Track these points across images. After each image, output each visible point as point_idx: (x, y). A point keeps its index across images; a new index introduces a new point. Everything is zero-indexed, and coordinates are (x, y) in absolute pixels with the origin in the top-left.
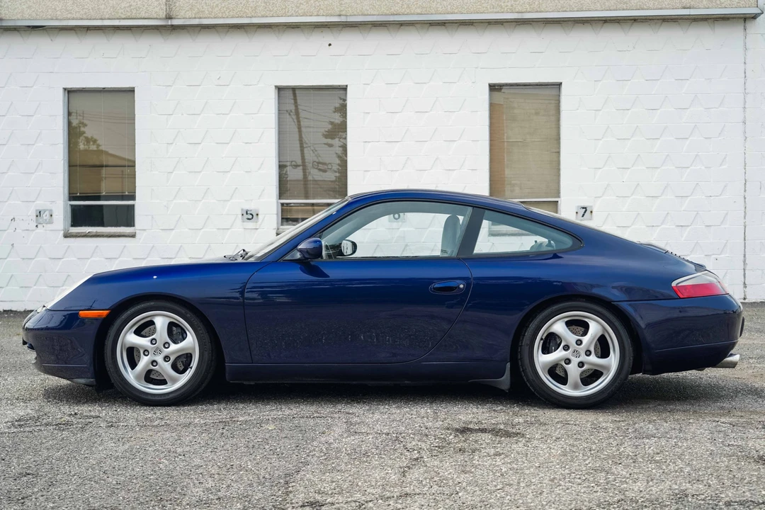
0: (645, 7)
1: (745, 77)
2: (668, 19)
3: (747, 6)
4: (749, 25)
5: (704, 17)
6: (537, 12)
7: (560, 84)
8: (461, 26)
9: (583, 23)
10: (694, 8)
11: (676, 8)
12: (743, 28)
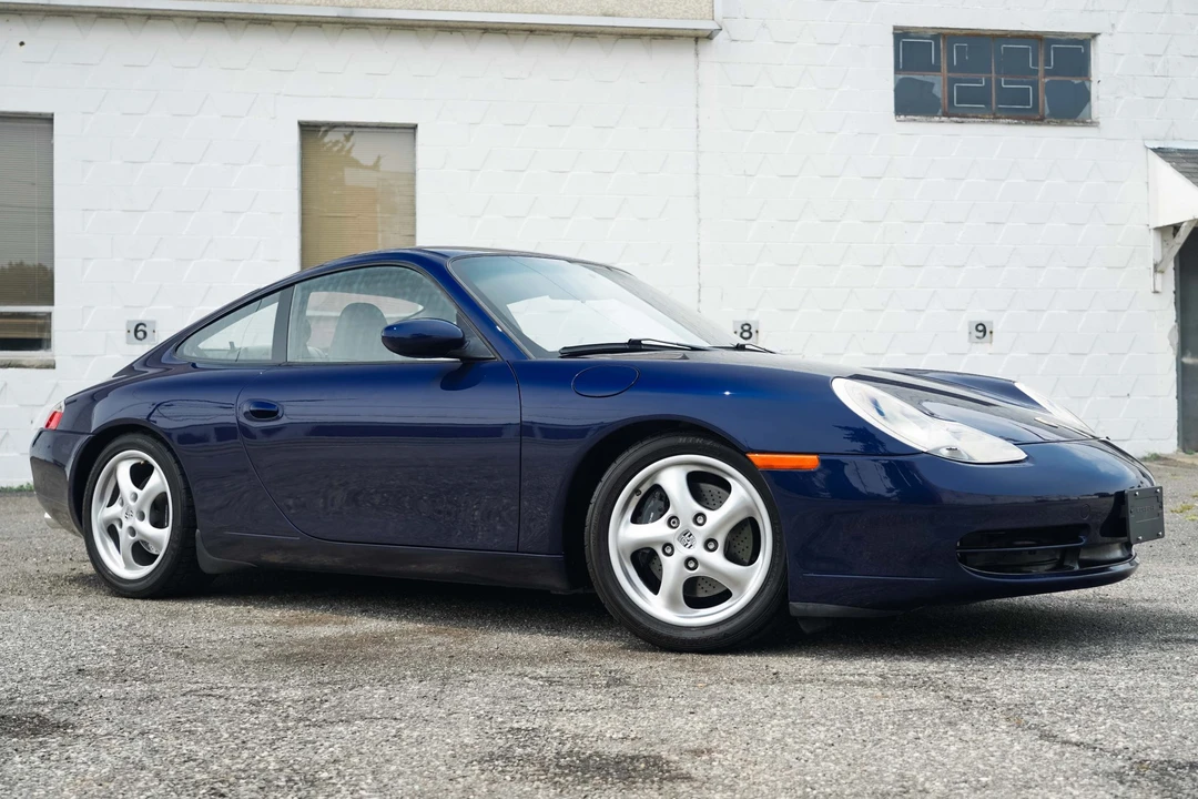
0: (546, 11)
1: (698, 127)
2: (582, 33)
3: (699, 17)
4: (704, 47)
5: (636, 31)
6: (375, 7)
7: (414, 127)
8: (250, 26)
9: (451, 32)
10: (619, 16)
11: (593, 15)
12: (693, 52)
